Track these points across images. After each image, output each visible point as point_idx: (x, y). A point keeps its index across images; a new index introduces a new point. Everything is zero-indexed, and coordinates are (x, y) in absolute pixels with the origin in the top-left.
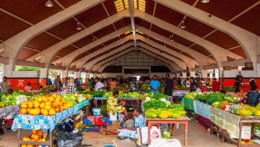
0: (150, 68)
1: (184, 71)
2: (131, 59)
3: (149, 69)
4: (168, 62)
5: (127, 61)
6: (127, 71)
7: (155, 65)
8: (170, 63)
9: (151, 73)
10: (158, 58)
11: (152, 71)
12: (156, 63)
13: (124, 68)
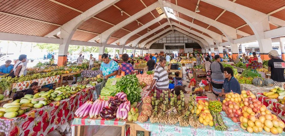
0: (184, 44)
1: (212, 46)
2: (171, 37)
3: (184, 46)
4: (198, 39)
5: (168, 39)
6: (168, 48)
7: (189, 42)
8: (200, 40)
9: (186, 49)
10: (190, 35)
11: (186, 47)
12: (190, 40)
13: (165, 45)
